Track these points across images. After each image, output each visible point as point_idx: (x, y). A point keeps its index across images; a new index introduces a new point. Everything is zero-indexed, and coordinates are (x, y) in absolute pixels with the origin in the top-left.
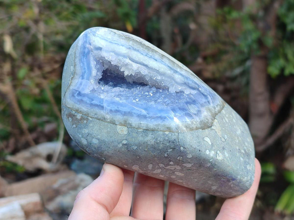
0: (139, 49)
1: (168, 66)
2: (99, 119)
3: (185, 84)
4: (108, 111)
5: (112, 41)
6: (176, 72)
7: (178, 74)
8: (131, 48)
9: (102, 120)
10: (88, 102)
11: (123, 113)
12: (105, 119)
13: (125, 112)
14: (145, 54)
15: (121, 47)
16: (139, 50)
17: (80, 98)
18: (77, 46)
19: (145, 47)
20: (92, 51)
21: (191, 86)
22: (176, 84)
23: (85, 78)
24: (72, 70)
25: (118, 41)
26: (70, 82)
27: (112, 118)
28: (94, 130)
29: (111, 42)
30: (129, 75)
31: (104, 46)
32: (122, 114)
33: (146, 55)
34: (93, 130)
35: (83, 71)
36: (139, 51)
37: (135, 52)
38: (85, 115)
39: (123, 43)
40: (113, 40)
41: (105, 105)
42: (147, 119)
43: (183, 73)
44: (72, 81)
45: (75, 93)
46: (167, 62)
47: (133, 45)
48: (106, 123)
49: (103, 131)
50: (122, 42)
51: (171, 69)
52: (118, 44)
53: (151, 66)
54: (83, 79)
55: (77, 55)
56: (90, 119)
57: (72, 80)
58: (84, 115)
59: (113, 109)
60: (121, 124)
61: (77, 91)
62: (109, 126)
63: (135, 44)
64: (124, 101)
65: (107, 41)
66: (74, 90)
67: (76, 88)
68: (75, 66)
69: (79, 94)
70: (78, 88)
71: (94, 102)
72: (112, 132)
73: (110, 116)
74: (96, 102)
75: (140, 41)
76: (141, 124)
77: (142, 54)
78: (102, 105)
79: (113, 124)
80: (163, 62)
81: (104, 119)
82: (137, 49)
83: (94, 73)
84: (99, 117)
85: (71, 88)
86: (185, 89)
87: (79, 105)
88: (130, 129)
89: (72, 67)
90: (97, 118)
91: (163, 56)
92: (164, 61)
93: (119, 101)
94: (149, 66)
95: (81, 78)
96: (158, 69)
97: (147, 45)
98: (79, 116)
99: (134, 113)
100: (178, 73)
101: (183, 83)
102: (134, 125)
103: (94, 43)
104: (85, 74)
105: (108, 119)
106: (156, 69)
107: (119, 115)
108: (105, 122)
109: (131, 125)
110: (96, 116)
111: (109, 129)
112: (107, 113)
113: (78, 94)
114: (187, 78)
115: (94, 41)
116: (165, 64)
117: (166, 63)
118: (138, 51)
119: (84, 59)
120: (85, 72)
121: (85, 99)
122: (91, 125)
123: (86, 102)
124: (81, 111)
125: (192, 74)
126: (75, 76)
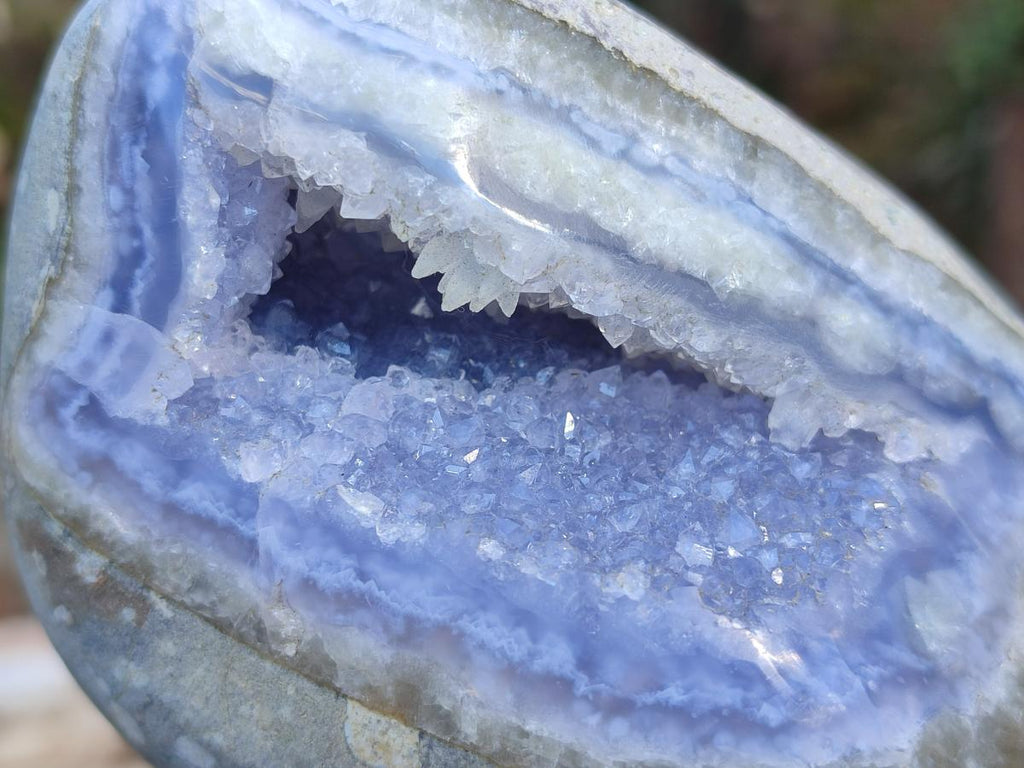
0: (578, 101)
1: (789, 239)
2: (221, 626)
3: (899, 378)
4: (288, 587)
5: (363, 32)
6: (840, 279)
7: (855, 297)
8: (515, 95)
9: (241, 639)
10: (151, 484)
11: (399, 627)
12: (260, 631)
13: (411, 621)
14: (613, 143)
15: (431, 83)
16: (570, 109)
17: (92, 441)
18: (95, 39)
19: (621, 78)
20: (197, 104)
21: (933, 387)
22: (829, 389)
23: (137, 306)
24: (52, 226)
25: (407, 28)
26: (35, 307)
27: (316, 644)
28: (186, 682)
29: (351, 38)
30: (476, 308)
31: (296, 69)
32: (386, 628)
33: (624, 155)
34: (182, 682)
35: (127, 244)
36: (568, 122)
37: (538, 134)
38: (129, 569)
39: (451, 48)
40: (367, 21)
41: (269, 534)
42: (580, 707)
43: (893, 281)
44: (51, 304)
45: (65, 401)
46: (781, 202)
47: (532, 64)
48: (268, 665)
49: (244, 709)
50: (441, 43)
51: (805, 254)
52: (409, 60)
53: (650, 245)
54: (121, 306)
55: (93, 116)
56: (162, 606)
57: (48, 295)
58: (121, 566)
59: (326, 578)
60: (374, 700)
61: (76, 387)
62: (291, 691)
63: (547, 60)
64: (417, 532)
65: (321, 21)
66: (60, 373)
67: (70, 364)
68: (72, 193)
69: (94, 412)
70: (88, 366)
71: (193, 494)
72: (307, 733)
73: (302, 619)
74: (206, 504)
75: (588, 21)
76: (525, 734)
77: (593, 143)
78: (244, 528)
79: (320, 684)
80: (751, 201)
81: (254, 636)
82: (555, 104)
83: (206, 276)
84: (223, 613)
85: (46, 353)
86: (895, 421)
87: (90, 489)
88: (439, 751)
89: (53, 200)
90: (207, 614)
91: (755, 146)
92: (757, 196)
93: (373, 529)
94: (639, 250)
95: (108, 296)
96: (702, 274)
97: (639, 59)
98: (89, 566)
99: (482, 646)
100: (854, 289)
101: (884, 370)
102: (469, 730)
103: (217, 39)
104: (138, 272)
105: (284, 641)
106: (687, 267)
107: (363, 627)
108: (262, 656)
109: (448, 722)
110: (198, 598)
111: (286, 712)
112: (281, 600)
113: (82, 409)
114: (915, 324)
115: (219, 19)
116: (765, 223)
117: (773, 209)
118: (563, 116)
119: (131, 157)
120: (138, 256)
121: (132, 458)
122: (168, 647)
123: (136, 486)
124: (98, 536)
125: (951, 284)
126: (71, 272)
